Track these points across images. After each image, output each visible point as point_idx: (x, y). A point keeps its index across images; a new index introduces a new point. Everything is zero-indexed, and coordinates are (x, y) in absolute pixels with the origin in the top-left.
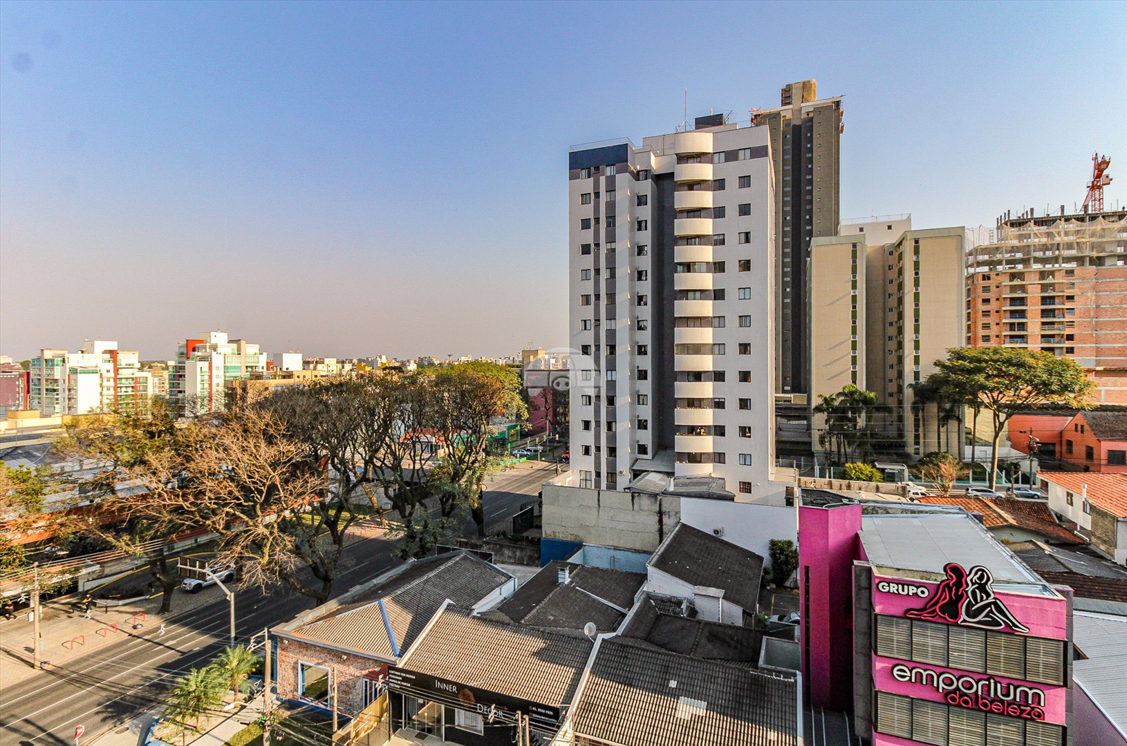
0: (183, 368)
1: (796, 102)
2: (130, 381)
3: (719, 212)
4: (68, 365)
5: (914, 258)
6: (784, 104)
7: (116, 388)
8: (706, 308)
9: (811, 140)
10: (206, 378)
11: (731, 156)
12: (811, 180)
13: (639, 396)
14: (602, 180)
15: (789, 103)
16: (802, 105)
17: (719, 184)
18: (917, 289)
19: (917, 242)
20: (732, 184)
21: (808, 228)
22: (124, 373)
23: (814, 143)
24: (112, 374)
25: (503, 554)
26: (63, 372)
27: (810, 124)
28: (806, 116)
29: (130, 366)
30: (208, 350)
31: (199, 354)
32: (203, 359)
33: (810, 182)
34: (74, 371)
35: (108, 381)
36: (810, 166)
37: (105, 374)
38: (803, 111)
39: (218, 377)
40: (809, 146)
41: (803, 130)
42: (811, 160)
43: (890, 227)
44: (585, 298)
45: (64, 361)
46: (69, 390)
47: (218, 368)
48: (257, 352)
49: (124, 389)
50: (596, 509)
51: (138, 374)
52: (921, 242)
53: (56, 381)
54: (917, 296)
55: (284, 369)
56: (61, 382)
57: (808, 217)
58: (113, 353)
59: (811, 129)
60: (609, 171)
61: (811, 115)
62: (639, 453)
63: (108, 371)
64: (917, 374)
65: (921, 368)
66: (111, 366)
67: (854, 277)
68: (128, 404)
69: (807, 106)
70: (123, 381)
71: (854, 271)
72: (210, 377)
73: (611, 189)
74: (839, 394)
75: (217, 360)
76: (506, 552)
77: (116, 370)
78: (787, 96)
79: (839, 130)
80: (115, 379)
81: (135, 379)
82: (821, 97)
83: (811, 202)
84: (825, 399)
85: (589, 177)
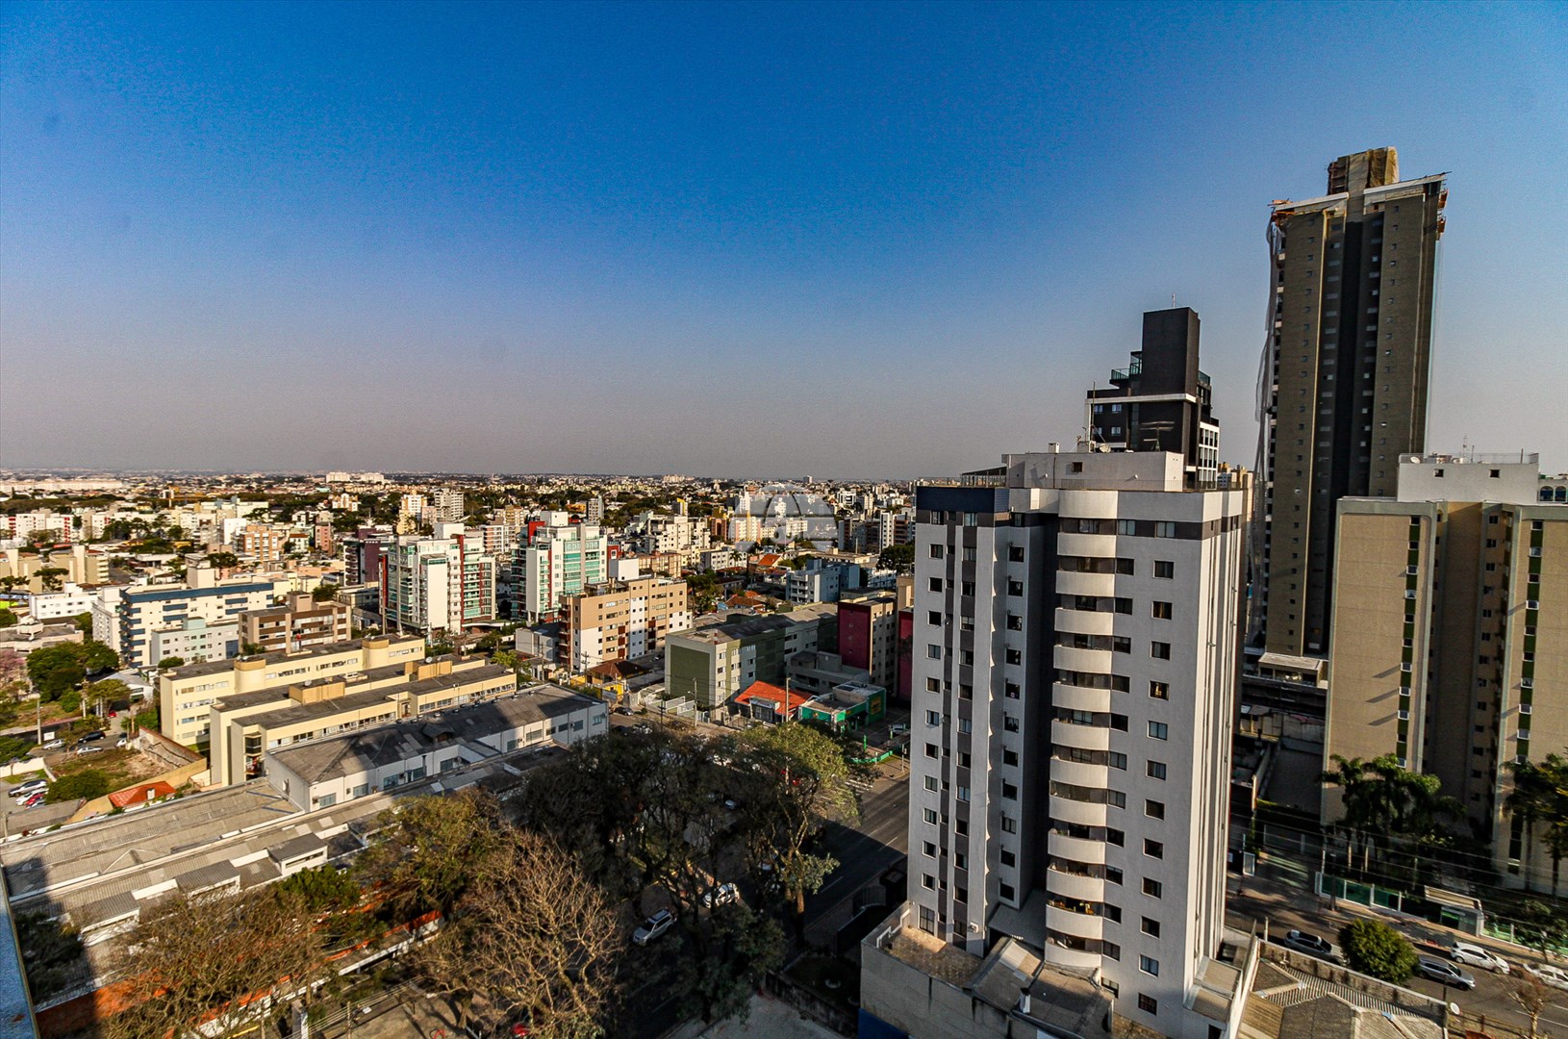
0: (524, 552)
1: (1356, 186)
2: (476, 567)
3: (1123, 605)
4: (420, 555)
5: (1531, 552)
6: (1332, 191)
7: (462, 576)
8: (1100, 738)
9: (1378, 250)
10: (546, 568)
11: (1145, 528)
12: (1376, 315)
13: (1004, 819)
14: (959, 530)
15: (1342, 190)
16: (1367, 191)
17: (1124, 566)
18: (1532, 605)
19: (1538, 524)
20: (1145, 568)
21: (1366, 393)
22: (471, 559)
23: (1383, 257)
24: (458, 561)
25: (814, 1008)
26: (416, 560)
27: (1378, 223)
28: (1372, 210)
29: (475, 551)
30: (548, 535)
31: (540, 539)
32: (543, 547)
33: (1374, 319)
34: (424, 561)
35: (455, 568)
36: (1375, 293)
37: (452, 562)
38: (1367, 201)
39: (557, 566)
40: (1375, 259)
41: (1365, 234)
42: (1376, 283)
43: (1495, 474)
44: (932, 683)
45: (416, 549)
46: (421, 581)
47: (557, 557)
48: (598, 535)
49: (470, 577)
50: (927, 1000)
51: (483, 560)
52: (1547, 528)
53: (409, 570)
54: (1531, 618)
55: (620, 579)
56: (413, 571)
57: (1367, 376)
58: (459, 537)
59: (1379, 232)
60: (968, 519)
61: (1381, 209)
62: (1002, 895)
63: (455, 558)
64: (1523, 747)
65: (1532, 737)
66: (457, 552)
67: (1413, 569)
68: (473, 593)
69: (1374, 193)
70: (469, 568)
71: (1413, 559)
72: (550, 567)
73: (970, 544)
74: (1369, 767)
75: (557, 548)
76: (818, 1007)
77: (463, 557)
78: (1338, 175)
79: (1435, 228)
80: (462, 566)
81: (481, 566)
82: (1403, 178)
83: (1373, 352)
84: (1344, 766)
85: (942, 524)
